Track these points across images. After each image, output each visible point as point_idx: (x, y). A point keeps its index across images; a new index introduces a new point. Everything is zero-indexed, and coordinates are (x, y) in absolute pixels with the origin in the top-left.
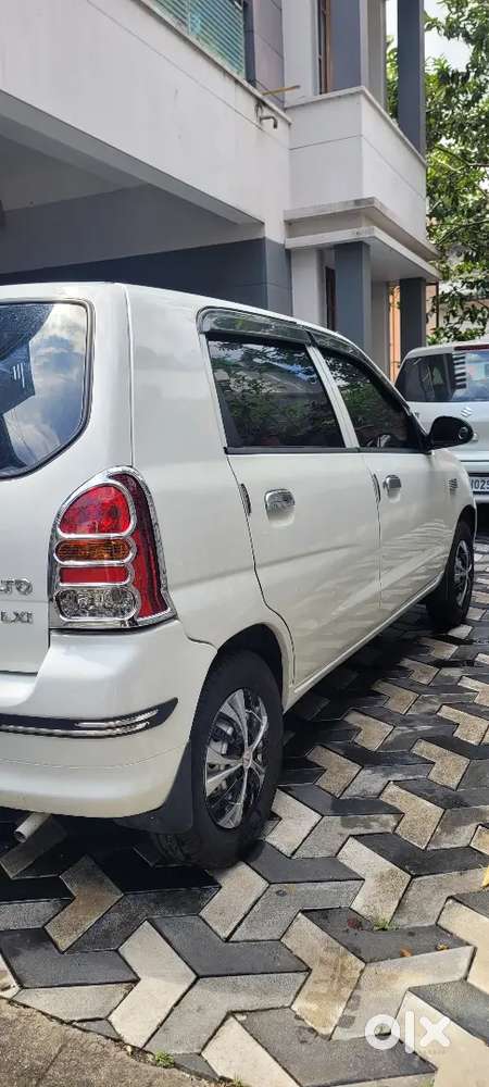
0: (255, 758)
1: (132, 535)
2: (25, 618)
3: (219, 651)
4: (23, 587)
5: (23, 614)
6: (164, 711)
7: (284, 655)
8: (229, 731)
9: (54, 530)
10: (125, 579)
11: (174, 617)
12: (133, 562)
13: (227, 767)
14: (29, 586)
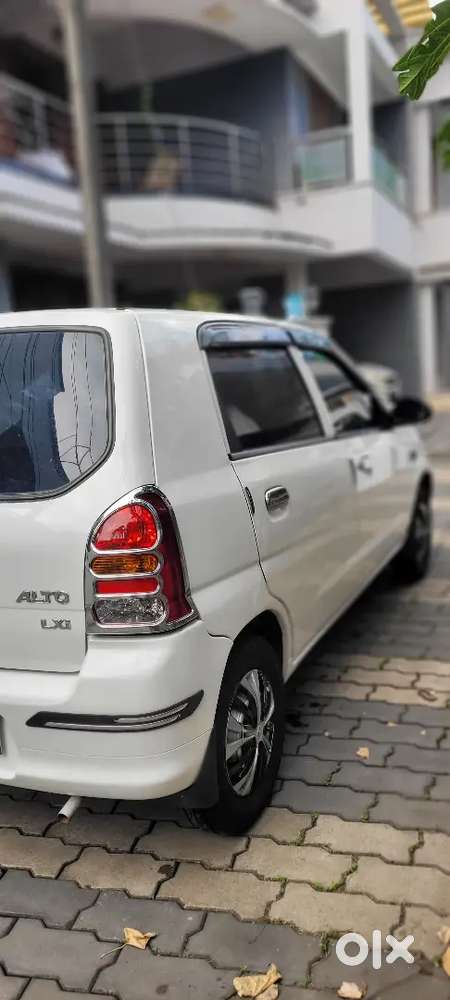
0: (265, 733)
1: (159, 549)
2: (64, 624)
3: (235, 642)
4: (62, 598)
5: (61, 621)
6: (193, 703)
7: (283, 631)
8: (246, 703)
9: (88, 546)
10: (155, 589)
11: (198, 618)
12: (162, 573)
13: (245, 735)
14: (67, 596)
